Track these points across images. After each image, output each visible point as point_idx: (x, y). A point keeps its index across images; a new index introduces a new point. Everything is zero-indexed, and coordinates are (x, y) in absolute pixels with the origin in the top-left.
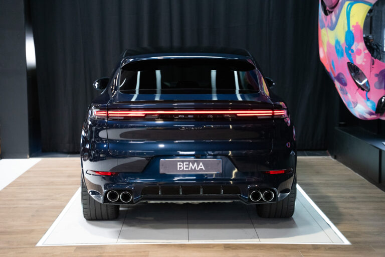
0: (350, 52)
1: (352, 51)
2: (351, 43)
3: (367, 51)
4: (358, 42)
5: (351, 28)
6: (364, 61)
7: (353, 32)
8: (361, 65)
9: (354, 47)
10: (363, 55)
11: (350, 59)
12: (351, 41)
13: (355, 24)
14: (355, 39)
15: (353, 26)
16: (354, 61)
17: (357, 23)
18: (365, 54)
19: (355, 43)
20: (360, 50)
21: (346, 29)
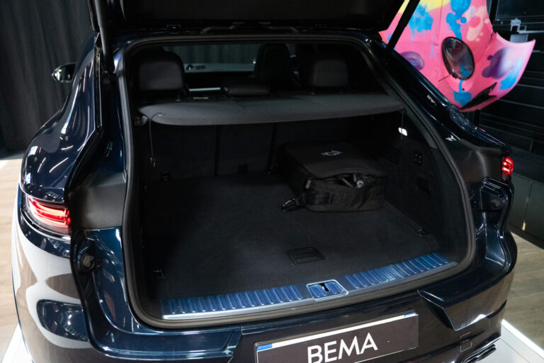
0: (459, 22)
1: (464, 20)
2: (464, 7)
3: (488, 21)
4: (477, 6)
6: (479, 37)
8: (474, 42)
9: (468, 15)
10: (480, 26)
11: (456, 33)
12: (463, 4)
14: (472, 1)
16: (463, 37)
18: (484, 25)
19: (472, 8)
20: (478, 19)
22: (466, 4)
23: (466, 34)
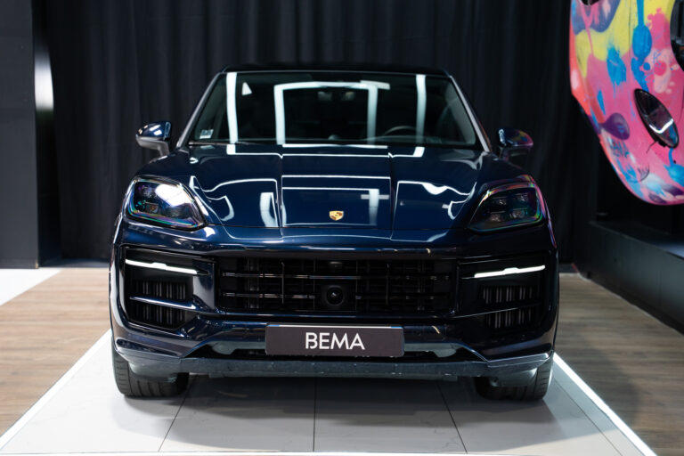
0: (642, 69)
1: (647, 66)
2: (645, 51)
3: (676, 67)
4: (660, 48)
5: (646, 21)
6: (669, 87)
7: (650, 28)
8: (664, 94)
9: (651, 60)
10: (668, 74)
11: (641, 84)
12: (644, 47)
13: (654, 13)
14: (653, 43)
15: (650, 17)
16: (649, 88)
17: (659, 10)
18: (673, 72)
19: (654, 51)
20: (663, 65)
21: (635, 23)
22: (647, 46)
23: (652, 83)
